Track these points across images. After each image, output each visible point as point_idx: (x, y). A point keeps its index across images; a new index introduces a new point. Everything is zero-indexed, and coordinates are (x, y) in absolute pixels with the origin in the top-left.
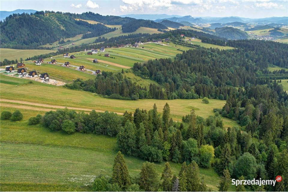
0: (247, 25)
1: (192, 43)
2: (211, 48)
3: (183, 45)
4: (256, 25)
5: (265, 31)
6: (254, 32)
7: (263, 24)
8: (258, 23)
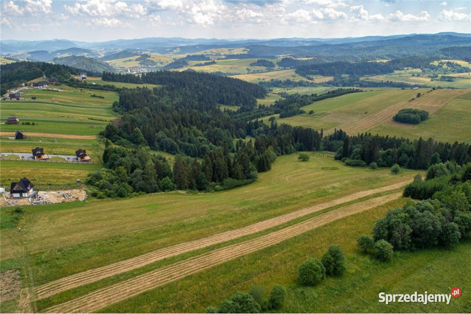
0: (93, 52)
1: (94, 83)
2: (138, 87)
3: (88, 88)
4: (104, 52)
5: (130, 61)
6: (113, 61)
7: (111, 50)
8: (105, 49)
